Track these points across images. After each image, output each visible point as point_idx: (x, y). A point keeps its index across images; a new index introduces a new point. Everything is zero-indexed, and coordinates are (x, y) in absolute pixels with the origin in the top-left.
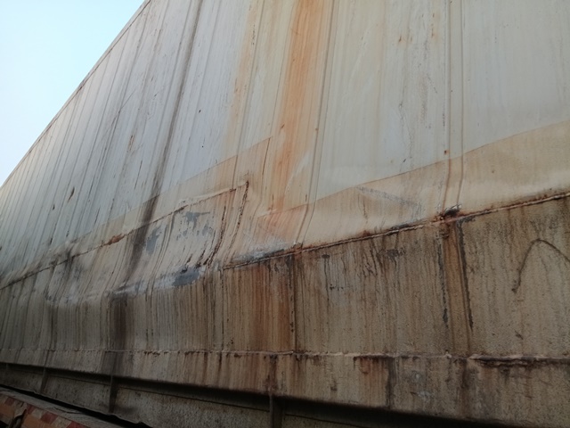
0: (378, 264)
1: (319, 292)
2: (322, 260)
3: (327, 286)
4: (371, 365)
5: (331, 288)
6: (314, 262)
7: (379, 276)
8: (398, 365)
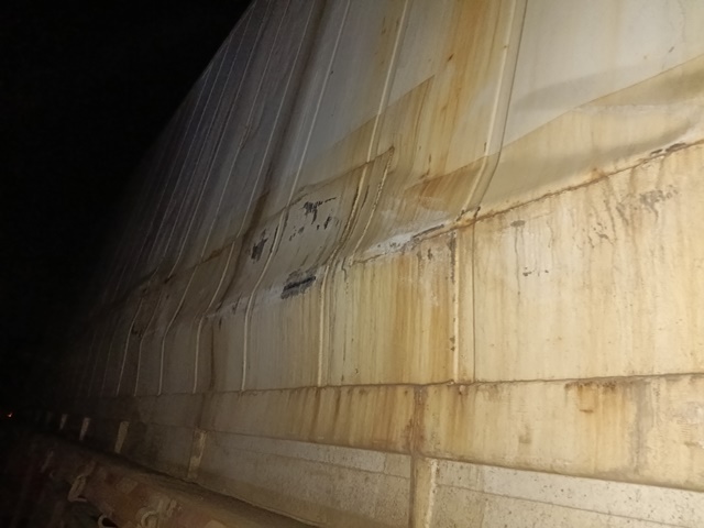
0: (619, 221)
1: (502, 283)
2: (511, 230)
3: (518, 271)
4: (601, 397)
5: (526, 275)
6: (496, 236)
7: (621, 242)
8: (658, 394)
